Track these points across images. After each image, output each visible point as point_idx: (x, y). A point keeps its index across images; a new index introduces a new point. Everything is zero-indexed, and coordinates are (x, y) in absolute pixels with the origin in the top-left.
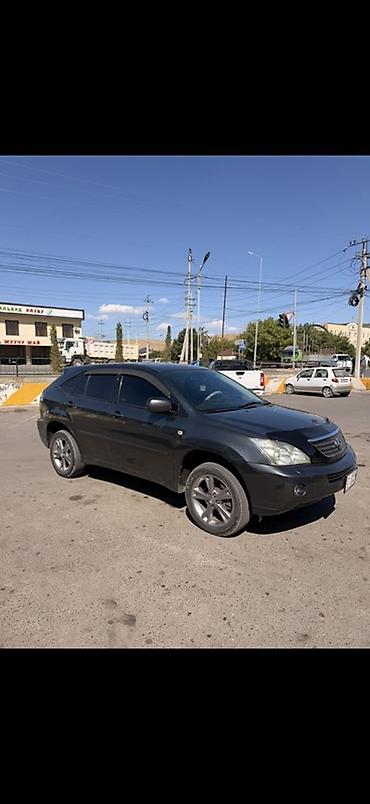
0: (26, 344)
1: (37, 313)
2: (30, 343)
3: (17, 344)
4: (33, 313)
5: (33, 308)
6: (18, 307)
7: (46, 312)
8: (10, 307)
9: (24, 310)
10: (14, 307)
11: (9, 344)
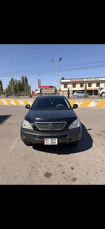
0: (93, 89)
1: (97, 80)
2: (94, 89)
3: (91, 89)
4: (96, 80)
5: (96, 79)
6: (92, 79)
7: (100, 79)
8: (90, 79)
9: (93, 80)
10: (91, 79)
11: (89, 89)
